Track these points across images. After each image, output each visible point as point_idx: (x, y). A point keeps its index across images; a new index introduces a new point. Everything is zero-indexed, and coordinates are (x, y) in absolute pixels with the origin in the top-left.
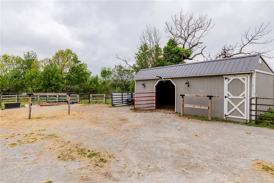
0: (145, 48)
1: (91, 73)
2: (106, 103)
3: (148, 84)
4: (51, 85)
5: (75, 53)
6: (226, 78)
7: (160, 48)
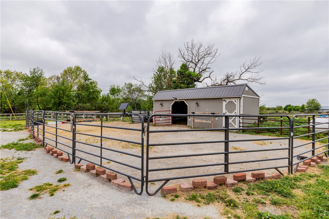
0: (161, 70)
1: (101, 91)
2: (124, 120)
3: (165, 104)
4: (62, 103)
5: (85, 70)
6: (224, 101)
7: (174, 71)
